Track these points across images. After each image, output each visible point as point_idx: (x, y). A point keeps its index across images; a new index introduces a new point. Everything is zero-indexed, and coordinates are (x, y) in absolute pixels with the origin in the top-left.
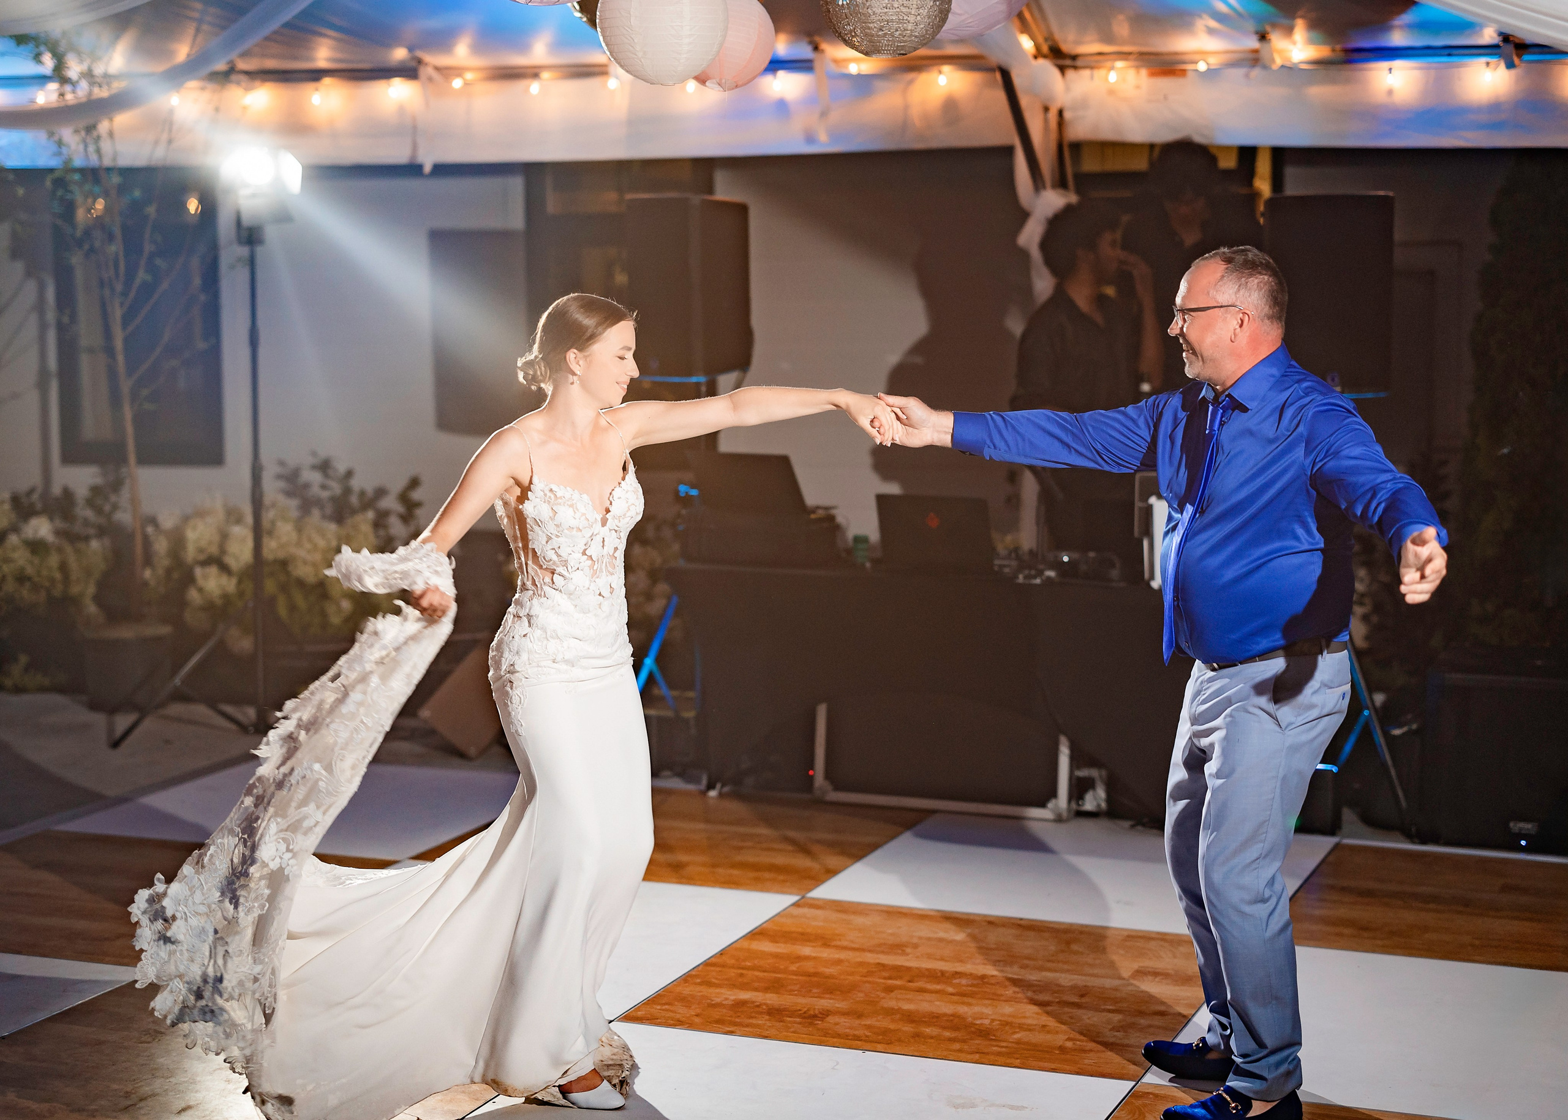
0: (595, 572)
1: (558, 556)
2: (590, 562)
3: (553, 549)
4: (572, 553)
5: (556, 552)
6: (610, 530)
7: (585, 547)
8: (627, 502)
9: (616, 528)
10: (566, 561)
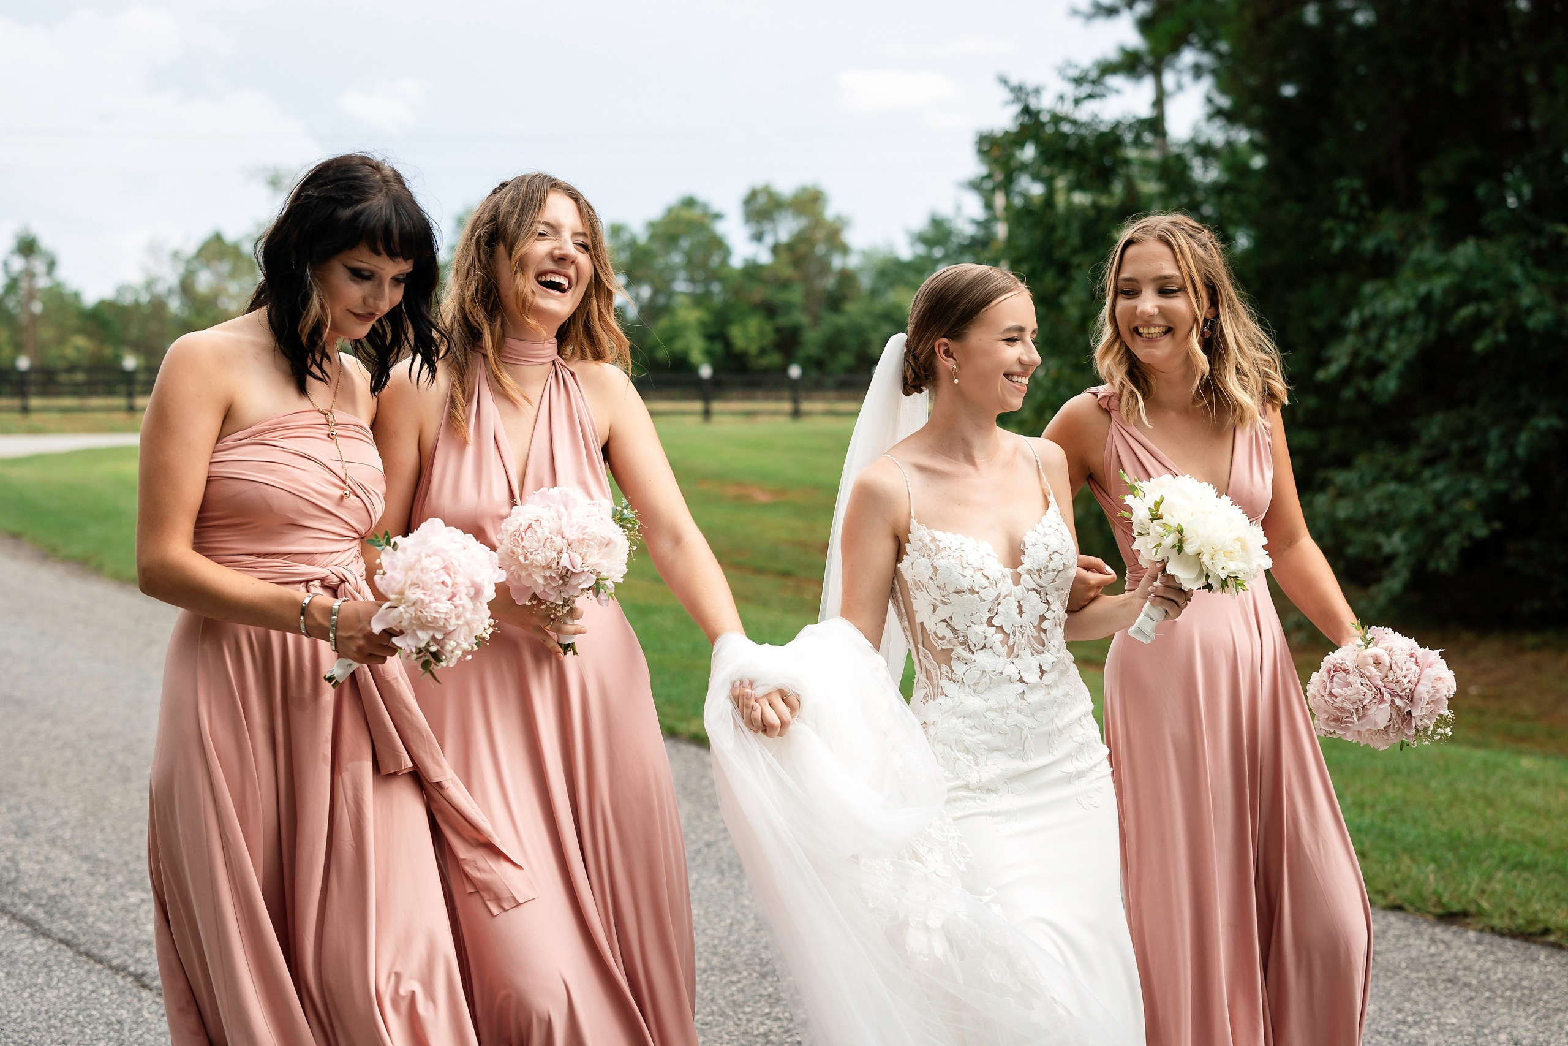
0: (1011, 649)
1: (954, 630)
2: (1000, 636)
3: (944, 621)
4: (972, 625)
5: (948, 625)
6: (1029, 590)
7: (989, 615)
8: (1047, 549)
9: (1038, 588)
10: (966, 637)
